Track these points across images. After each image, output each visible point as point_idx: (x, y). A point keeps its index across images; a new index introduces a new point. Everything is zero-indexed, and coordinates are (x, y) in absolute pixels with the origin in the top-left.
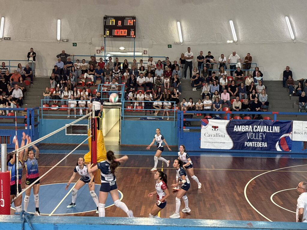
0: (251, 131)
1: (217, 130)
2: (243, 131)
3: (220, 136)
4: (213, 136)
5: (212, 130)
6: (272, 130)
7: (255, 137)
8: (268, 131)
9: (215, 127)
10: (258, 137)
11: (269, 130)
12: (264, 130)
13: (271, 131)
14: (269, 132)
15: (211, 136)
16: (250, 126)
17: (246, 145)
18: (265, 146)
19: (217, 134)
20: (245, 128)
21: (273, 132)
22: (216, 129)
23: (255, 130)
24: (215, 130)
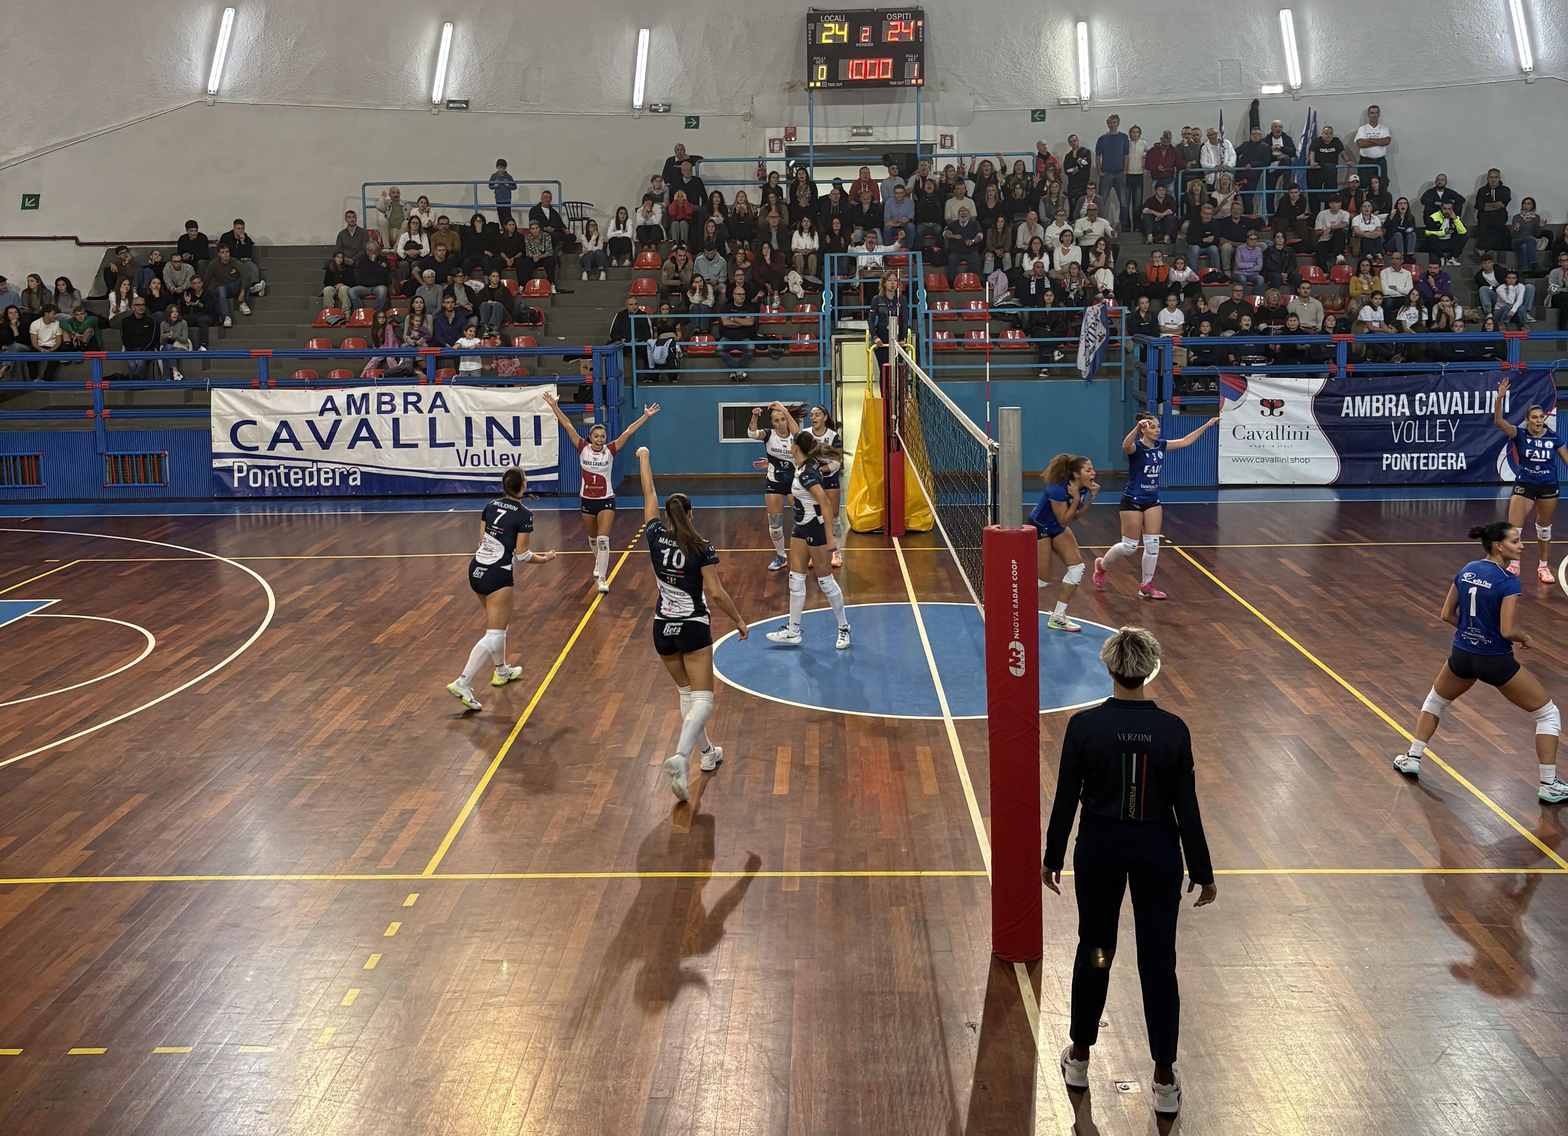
0: (1408, 414)
1: (1281, 413)
2: (1375, 414)
3: (1292, 437)
4: (1265, 435)
5: (1262, 412)
6: (1482, 406)
7: (1422, 437)
8: (1467, 412)
9: (1272, 405)
10: (1432, 435)
11: (1471, 406)
12: (1453, 408)
13: (1477, 411)
14: (1471, 412)
15: (1256, 435)
16: (1403, 397)
17: (1389, 466)
18: (1460, 465)
19: (1280, 428)
20: (1384, 404)
21: (1487, 411)
22: (1276, 412)
23: (1421, 410)
24: (1272, 413)
